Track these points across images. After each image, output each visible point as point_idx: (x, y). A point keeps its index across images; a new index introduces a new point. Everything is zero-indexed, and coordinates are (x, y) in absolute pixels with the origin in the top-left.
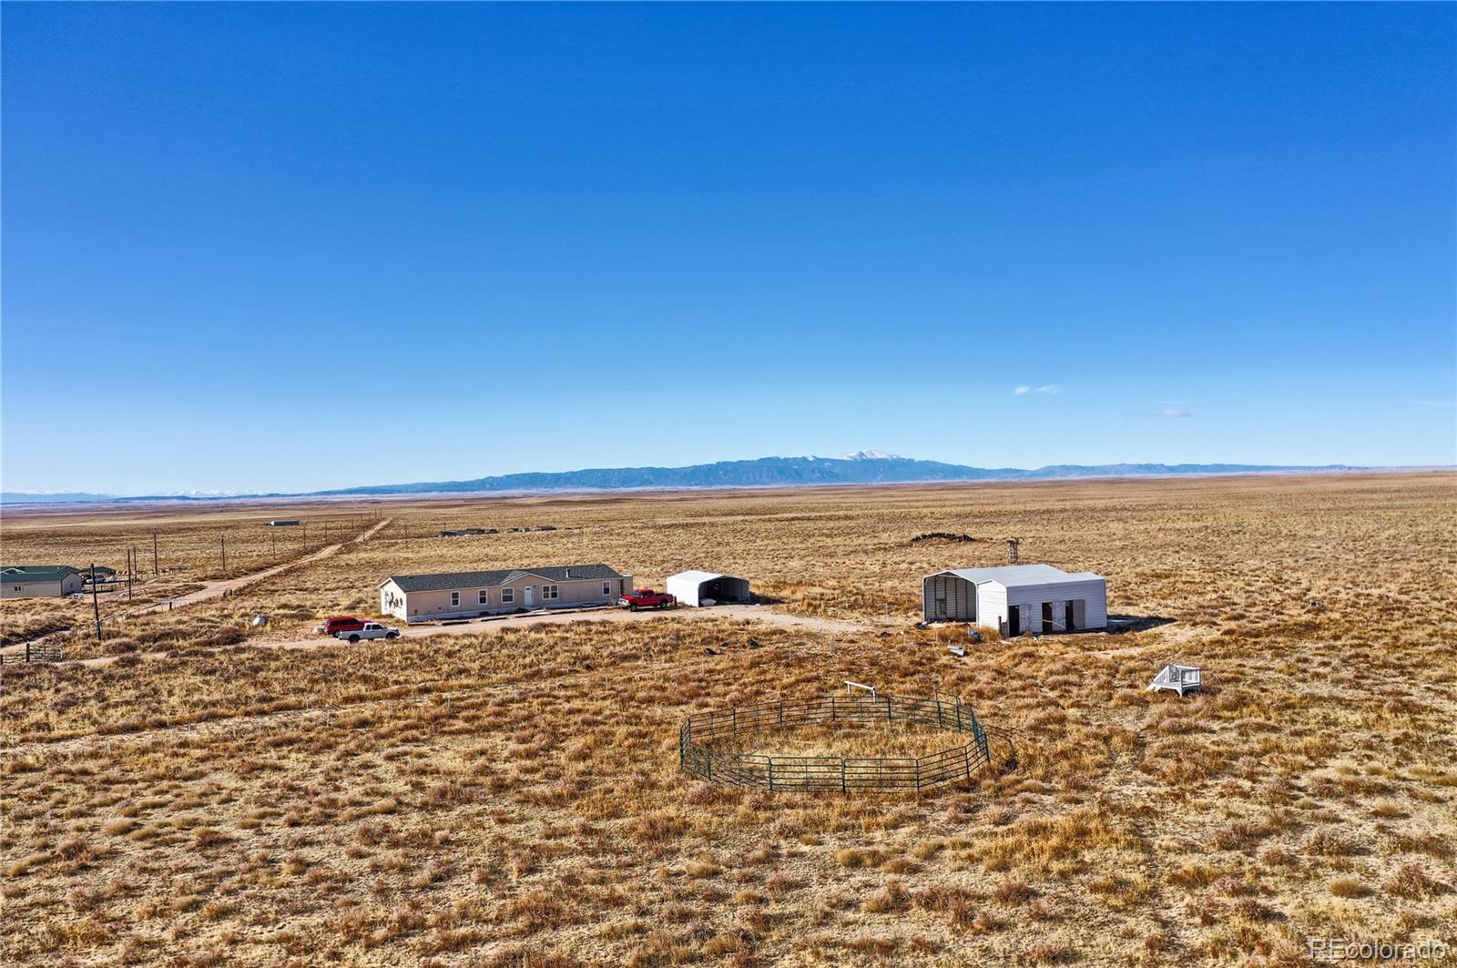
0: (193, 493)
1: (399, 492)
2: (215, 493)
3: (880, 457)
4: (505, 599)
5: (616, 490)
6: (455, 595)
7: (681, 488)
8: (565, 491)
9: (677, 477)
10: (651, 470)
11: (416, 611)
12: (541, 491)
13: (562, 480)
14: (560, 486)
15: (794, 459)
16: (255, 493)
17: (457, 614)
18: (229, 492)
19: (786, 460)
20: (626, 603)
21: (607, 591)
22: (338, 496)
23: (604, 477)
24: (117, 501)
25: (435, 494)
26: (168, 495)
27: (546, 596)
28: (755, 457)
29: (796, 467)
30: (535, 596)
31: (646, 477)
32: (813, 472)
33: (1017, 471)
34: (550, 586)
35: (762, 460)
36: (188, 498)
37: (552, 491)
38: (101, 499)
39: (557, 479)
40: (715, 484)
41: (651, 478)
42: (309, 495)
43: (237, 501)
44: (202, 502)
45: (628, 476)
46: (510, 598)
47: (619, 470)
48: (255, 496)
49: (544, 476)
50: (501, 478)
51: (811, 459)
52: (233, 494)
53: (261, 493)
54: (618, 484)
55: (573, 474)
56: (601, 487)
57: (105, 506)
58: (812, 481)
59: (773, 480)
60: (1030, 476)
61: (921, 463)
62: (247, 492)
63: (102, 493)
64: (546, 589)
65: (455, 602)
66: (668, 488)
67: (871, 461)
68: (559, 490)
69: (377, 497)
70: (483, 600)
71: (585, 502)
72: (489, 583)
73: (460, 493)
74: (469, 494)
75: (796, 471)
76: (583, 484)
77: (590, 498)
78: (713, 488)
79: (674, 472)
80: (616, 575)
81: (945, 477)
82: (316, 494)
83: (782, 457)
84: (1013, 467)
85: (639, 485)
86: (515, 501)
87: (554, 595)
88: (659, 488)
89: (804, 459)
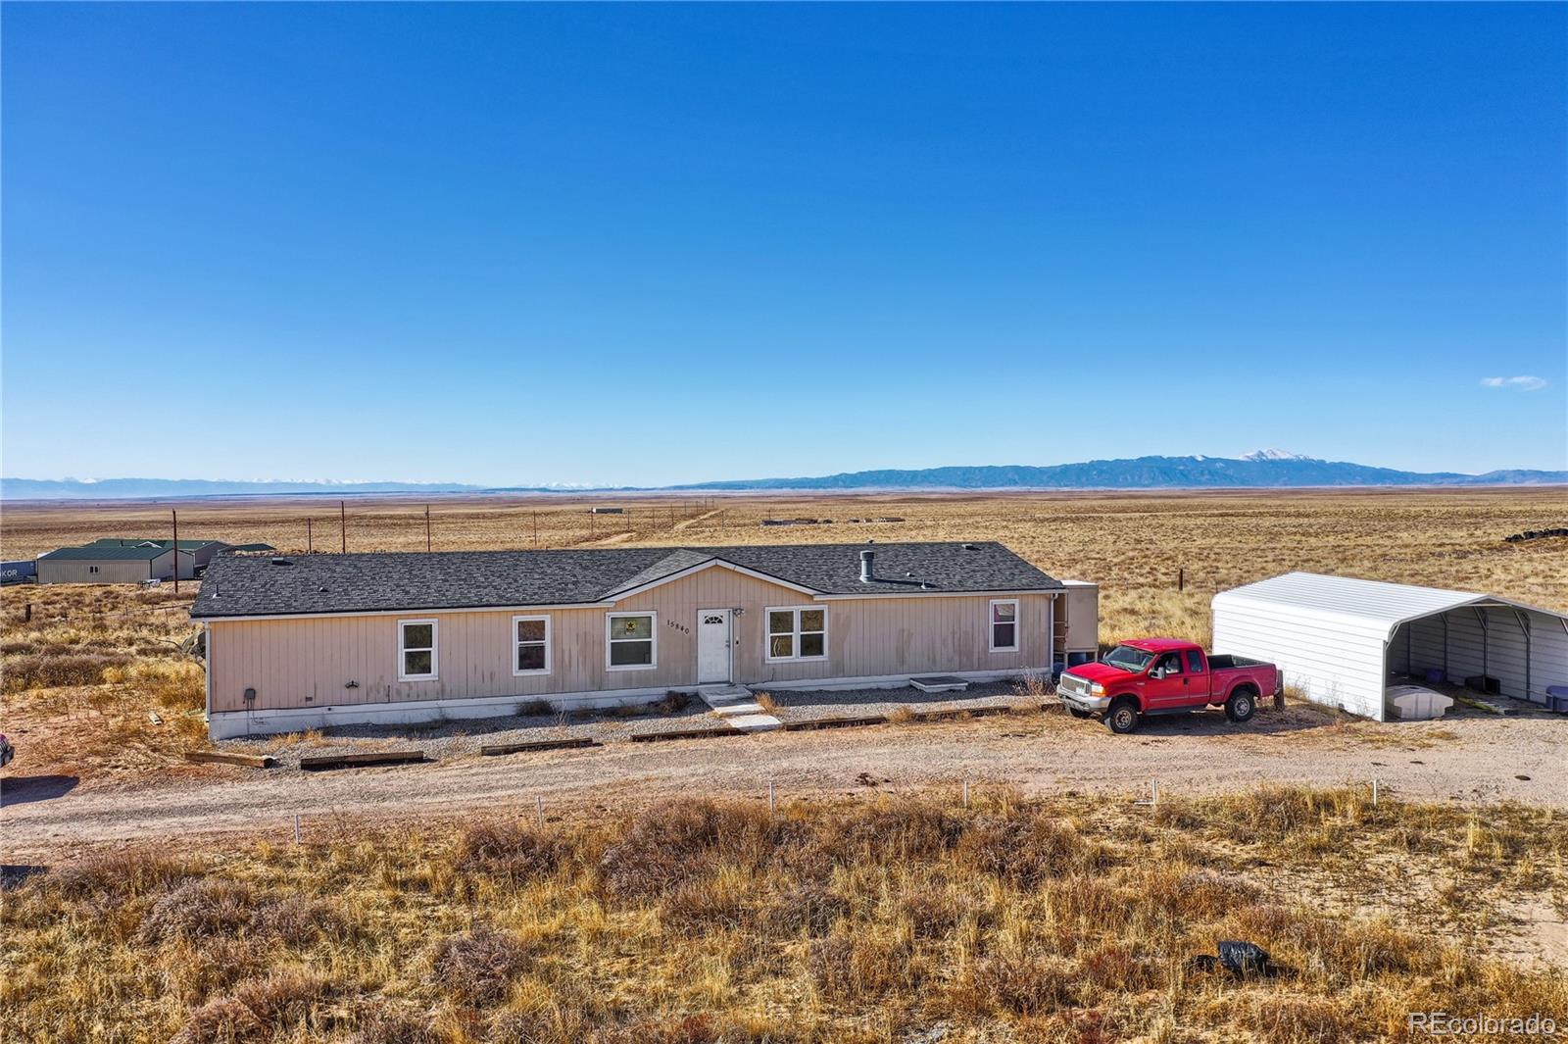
0: (553, 485)
1: (751, 488)
2: (574, 485)
3: (1283, 457)
4: (621, 654)
5: (978, 490)
6: (418, 637)
7: (1049, 489)
8: (922, 489)
9: (1045, 478)
10: (1016, 469)
11: (250, 694)
12: (897, 489)
13: (919, 479)
14: (916, 485)
15: (1180, 459)
16: (611, 486)
17: (422, 711)
18: (588, 485)
19: (1170, 459)
20: (1093, 696)
21: (1004, 635)
22: (691, 491)
23: (966, 475)
24: (485, 491)
25: (786, 491)
26: (531, 487)
27: (782, 647)
28: (1134, 456)
29: (1181, 468)
30: (738, 647)
31: (1010, 476)
32: (1202, 473)
33: (1455, 476)
34: (797, 610)
35: (1142, 459)
36: (549, 491)
37: (907, 490)
38: (471, 490)
39: (914, 477)
40: (1087, 485)
41: (1016, 477)
42: (662, 489)
43: (594, 494)
44: (561, 495)
45: (991, 474)
46: (642, 653)
47: (981, 469)
48: (611, 489)
49: (900, 473)
50: (855, 476)
51: (1200, 459)
52: (591, 488)
53: (616, 486)
54: (979, 484)
55: (930, 472)
56: (961, 486)
57: (473, 496)
58: (1200, 483)
59: (1154, 482)
60: (1472, 482)
61: (1334, 465)
62: (604, 486)
63: (472, 484)
64: (781, 621)
65: (418, 663)
66: (1034, 489)
67: (1272, 462)
68: (915, 489)
69: (727, 492)
70: (531, 658)
71: (943, 500)
72: (561, 595)
73: (811, 490)
74: (821, 491)
75: (1181, 472)
76: (941, 483)
77: (949, 496)
78: (1085, 489)
79: (1041, 471)
80: (1041, 581)
81: (1363, 483)
82: (669, 488)
83: (1165, 457)
84: (1452, 471)
85: (1002, 485)
86: (866, 498)
87: (812, 645)
88: (1024, 489)
89: (1192, 459)
